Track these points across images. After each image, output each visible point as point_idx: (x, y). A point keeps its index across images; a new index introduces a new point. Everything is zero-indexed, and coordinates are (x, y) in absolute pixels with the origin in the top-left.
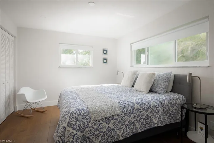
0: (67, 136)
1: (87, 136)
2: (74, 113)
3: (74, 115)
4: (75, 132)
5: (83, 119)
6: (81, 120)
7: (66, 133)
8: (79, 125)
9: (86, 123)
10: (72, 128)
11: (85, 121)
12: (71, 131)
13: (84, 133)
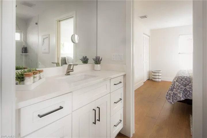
0: (176, 85)
1: (188, 90)
2: (180, 77)
3: (180, 78)
4: (180, 85)
5: (185, 80)
6: (184, 80)
7: (175, 84)
8: (182, 83)
9: (187, 83)
10: (179, 83)
11: (187, 82)
12: (178, 84)
13: (186, 88)
